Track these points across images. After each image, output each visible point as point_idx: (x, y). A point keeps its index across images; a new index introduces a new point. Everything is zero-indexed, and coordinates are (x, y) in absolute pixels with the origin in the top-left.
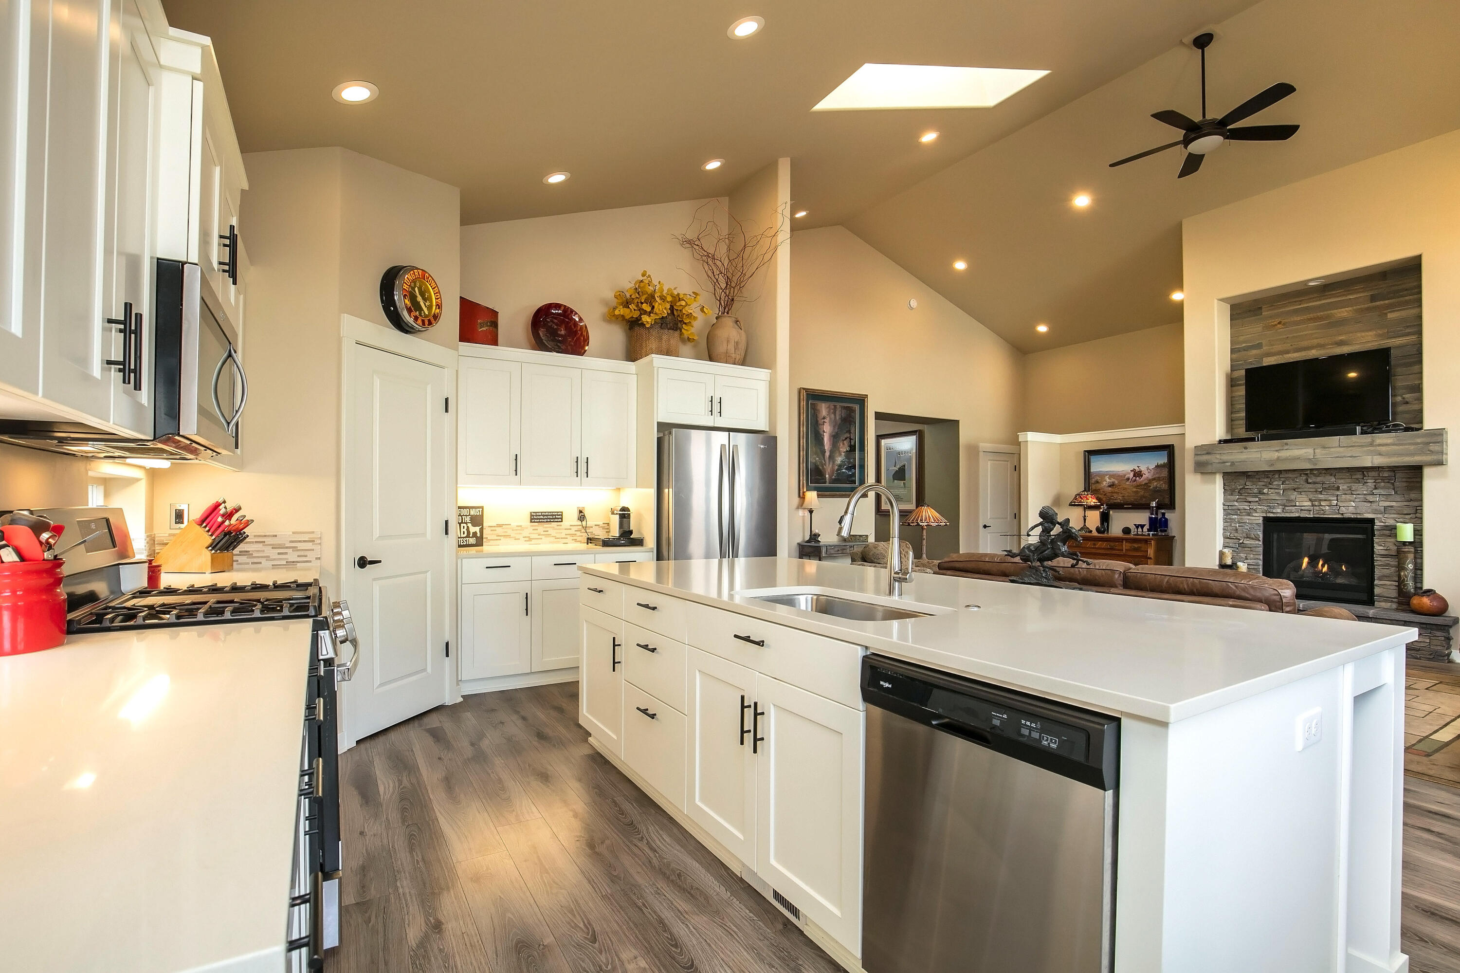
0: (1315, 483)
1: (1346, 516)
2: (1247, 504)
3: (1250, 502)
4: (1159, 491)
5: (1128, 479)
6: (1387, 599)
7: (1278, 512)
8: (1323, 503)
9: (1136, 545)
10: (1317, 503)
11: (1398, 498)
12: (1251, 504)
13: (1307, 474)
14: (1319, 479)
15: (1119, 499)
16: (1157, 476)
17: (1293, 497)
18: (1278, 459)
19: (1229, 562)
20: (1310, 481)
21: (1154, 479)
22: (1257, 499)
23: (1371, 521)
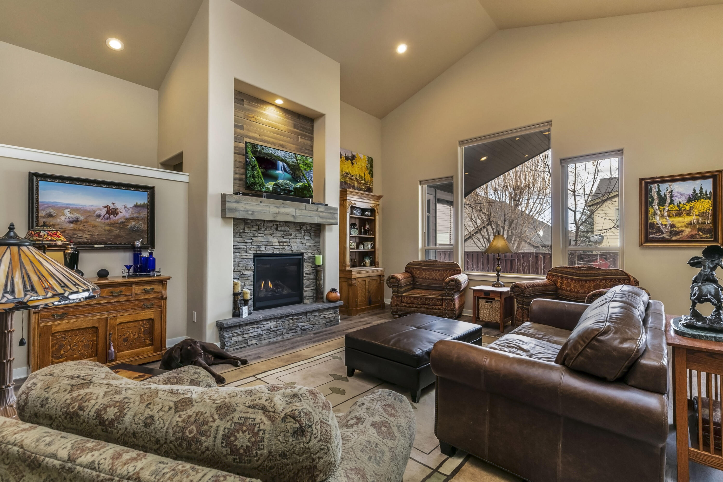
0: (281, 231)
1: (294, 251)
2: (245, 244)
3: (246, 243)
4: (137, 231)
5: (99, 216)
6: (309, 298)
7: (263, 250)
8: (285, 244)
9: (148, 287)
10: (282, 244)
11: (311, 241)
12: (247, 244)
13: (277, 225)
14: (283, 228)
15: (86, 237)
16: (135, 215)
17: (270, 240)
18: (279, 213)
19: (239, 290)
20: (279, 229)
21: (132, 219)
22: (251, 241)
23: (302, 254)
